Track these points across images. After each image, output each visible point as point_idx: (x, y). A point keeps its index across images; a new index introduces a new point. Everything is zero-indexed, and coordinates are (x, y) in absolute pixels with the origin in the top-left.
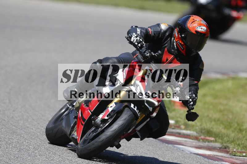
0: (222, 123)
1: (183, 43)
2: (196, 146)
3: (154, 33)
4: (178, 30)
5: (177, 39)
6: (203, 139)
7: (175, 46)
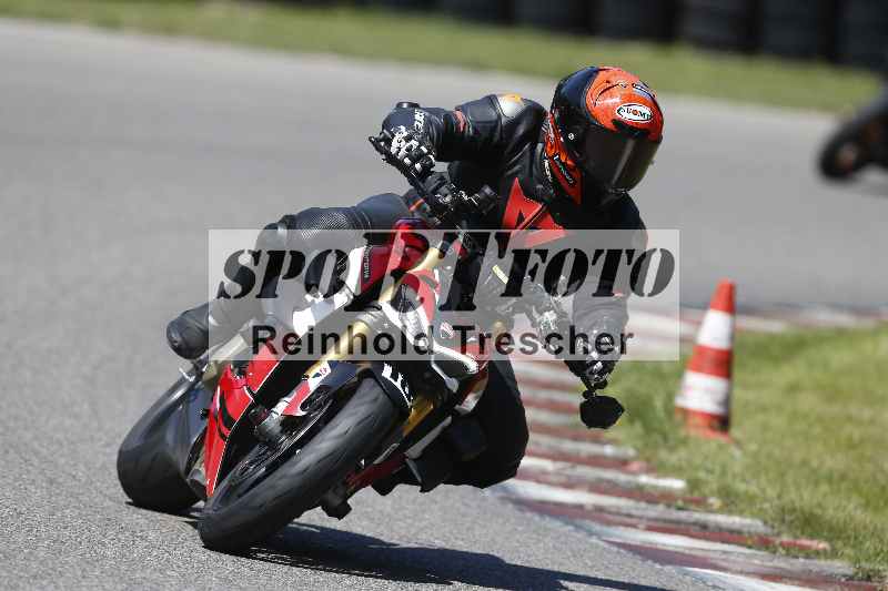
0: (856, 487)
1: (572, 160)
2: (765, 571)
3: (474, 128)
4: (556, 116)
5: (552, 147)
6: (787, 547)
7: (548, 173)
